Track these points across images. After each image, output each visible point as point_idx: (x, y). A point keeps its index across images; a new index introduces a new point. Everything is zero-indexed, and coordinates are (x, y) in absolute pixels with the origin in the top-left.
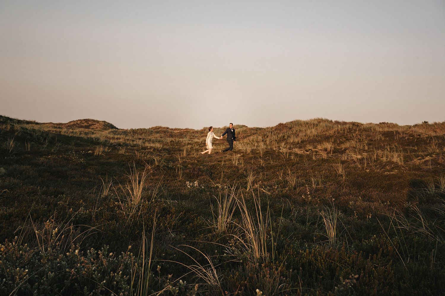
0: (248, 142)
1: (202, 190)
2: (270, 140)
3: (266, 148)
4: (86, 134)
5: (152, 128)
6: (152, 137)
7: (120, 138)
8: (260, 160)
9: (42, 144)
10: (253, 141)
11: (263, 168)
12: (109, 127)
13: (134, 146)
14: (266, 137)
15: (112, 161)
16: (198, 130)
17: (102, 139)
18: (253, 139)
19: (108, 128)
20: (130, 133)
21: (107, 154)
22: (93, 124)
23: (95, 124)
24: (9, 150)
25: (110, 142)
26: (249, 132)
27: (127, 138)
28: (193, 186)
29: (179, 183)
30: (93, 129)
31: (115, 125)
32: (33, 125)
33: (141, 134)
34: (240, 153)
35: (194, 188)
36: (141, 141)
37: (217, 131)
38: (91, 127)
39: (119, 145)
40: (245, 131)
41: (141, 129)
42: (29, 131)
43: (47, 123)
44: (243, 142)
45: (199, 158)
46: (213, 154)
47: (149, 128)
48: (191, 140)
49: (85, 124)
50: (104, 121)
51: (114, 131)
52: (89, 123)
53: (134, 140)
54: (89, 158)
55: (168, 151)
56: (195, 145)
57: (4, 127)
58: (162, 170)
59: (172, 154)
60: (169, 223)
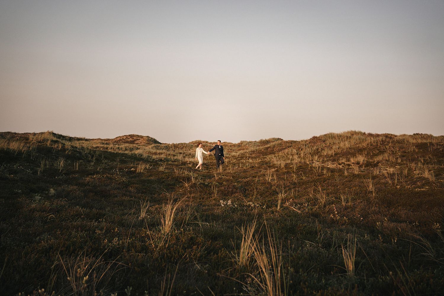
0: (283, 155)
1: (234, 209)
2: (304, 153)
3: (300, 162)
4: (131, 150)
5: (192, 142)
6: (192, 151)
7: (162, 153)
8: (293, 175)
9: (89, 161)
10: (288, 154)
11: (295, 183)
12: (152, 141)
13: (175, 161)
14: (300, 149)
15: (152, 178)
16: (235, 143)
17: (145, 155)
18: (288, 152)
19: (151, 142)
20: (172, 147)
21: (149, 170)
22: (138, 140)
23: (139, 139)
24: (59, 170)
25: (152, 157)
26: (284, 145)
27: (168, 153)
28: (226, 204)
29: (214, 202)
30: (137, 144)
31: (158, 140)
32: (84, 141)
33: (182, 148)
34: (274, 168)
35: (227, 206)
36: (182, 155)
37: (254, 144)
38: (136, 142)
39: (161, 160)
40: (280, 144)
41: (182, 144)
42: (79, 149)
43: (96, 139)
44: (278, 156)
45: (235, 173)
46: (249, 169)
47: (189, 142)
48: (229, 153)
49: (131, 139)
50: (148, 136)
51: (157, 146)
52: (134, 138)
53: (175, 154)
54: (131, 176)
55: (207, 166)
56: (232, 159)
57: (56, 146)
58: (198, 188)
59: (210, 168)
60: (194, 255)
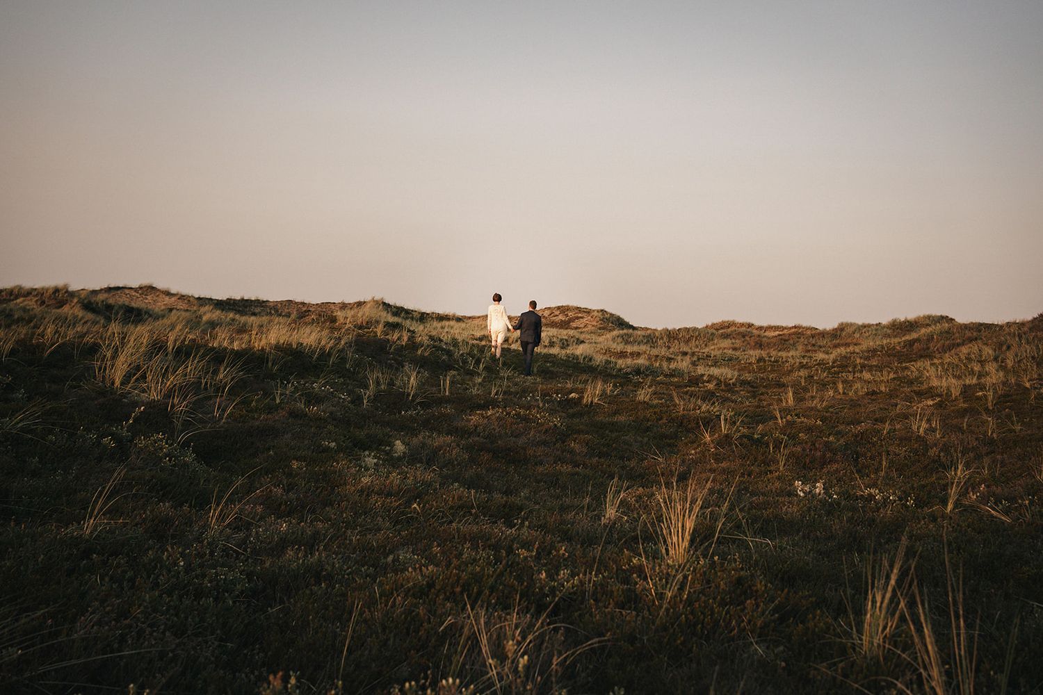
0: (956, 361)
1: (831, 505)
2: (1017, 355)
3: (1004, 384)
4: (564, 344)
5: (713, 325)
6: (713, 347)
7: (639, 354)
8: (985, 417)
9: (472, 374)
10: (969, 359)
11: (992, 442)
12: (612, 323)
13: (672, 375)
14: (1004, 348)
15: (622, 418)
16: (825, 329)
17: (599, 359)
18: (969, 354)
19: (610, 325)
20: (662, 338)
21: (612, 400)
22: (578, 318)
23: (582, 318)
24: (409, 395)
25: (616, 363)
26: (957, 335)
27: (655, 352)
28: (810, 492)
29: (778, 484)
30: (576, 328)
31: (626, 320)
32: (452, 323)
33: (687, 341)
34: (932, 397)
35: (813, 496)
36: (688, 358)
37: (874, 332)
38: (574, 325)
39: (638, 371)
40: (947, 332)
41: (687, 330)
42: (446, 344)
43: (479, 317)
44: (942, 364)
45: (826, 409)
46: (863, 397)
47: (705, 326)
48: (808, 354)
49: (561, 317)
50: (602, 310)
51: (625, 334)
52: (569, 314)
53: (670, 356)
54: (571, 411)
55: (752, 387)
56: (817, 370)
57: (396, 336)
58: (737, 447)
59: (762, 394)
60: (749, 622)
